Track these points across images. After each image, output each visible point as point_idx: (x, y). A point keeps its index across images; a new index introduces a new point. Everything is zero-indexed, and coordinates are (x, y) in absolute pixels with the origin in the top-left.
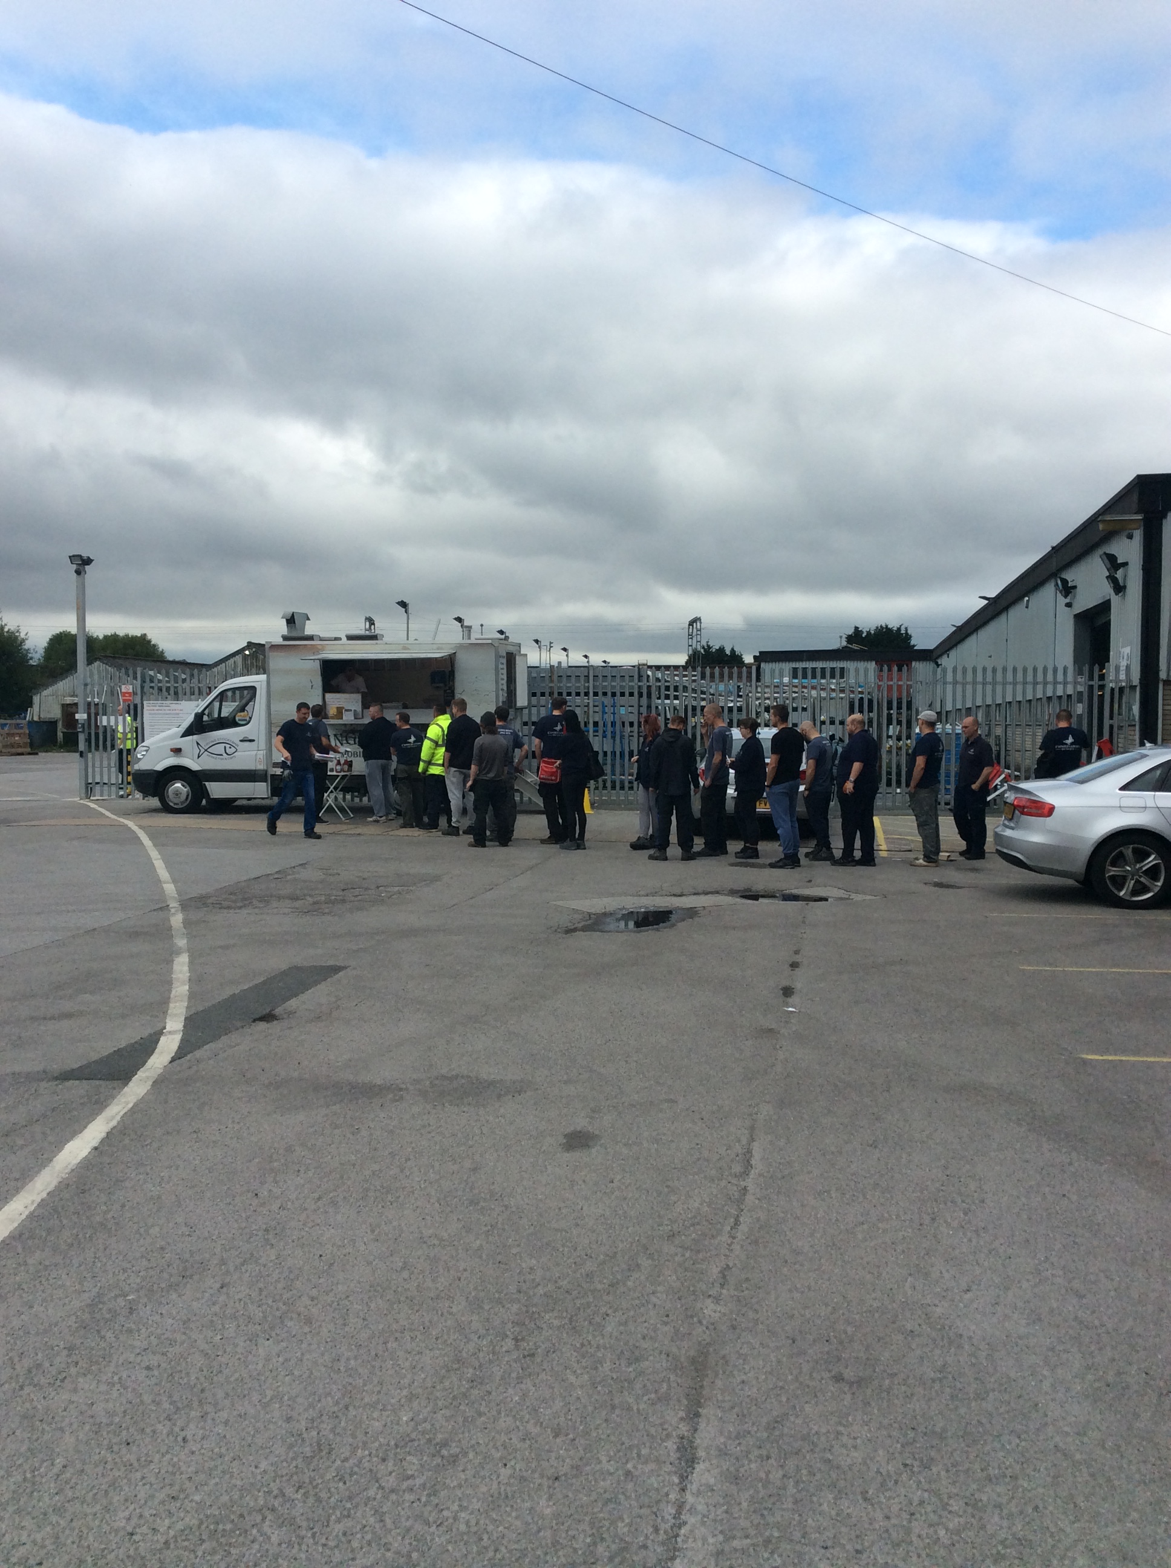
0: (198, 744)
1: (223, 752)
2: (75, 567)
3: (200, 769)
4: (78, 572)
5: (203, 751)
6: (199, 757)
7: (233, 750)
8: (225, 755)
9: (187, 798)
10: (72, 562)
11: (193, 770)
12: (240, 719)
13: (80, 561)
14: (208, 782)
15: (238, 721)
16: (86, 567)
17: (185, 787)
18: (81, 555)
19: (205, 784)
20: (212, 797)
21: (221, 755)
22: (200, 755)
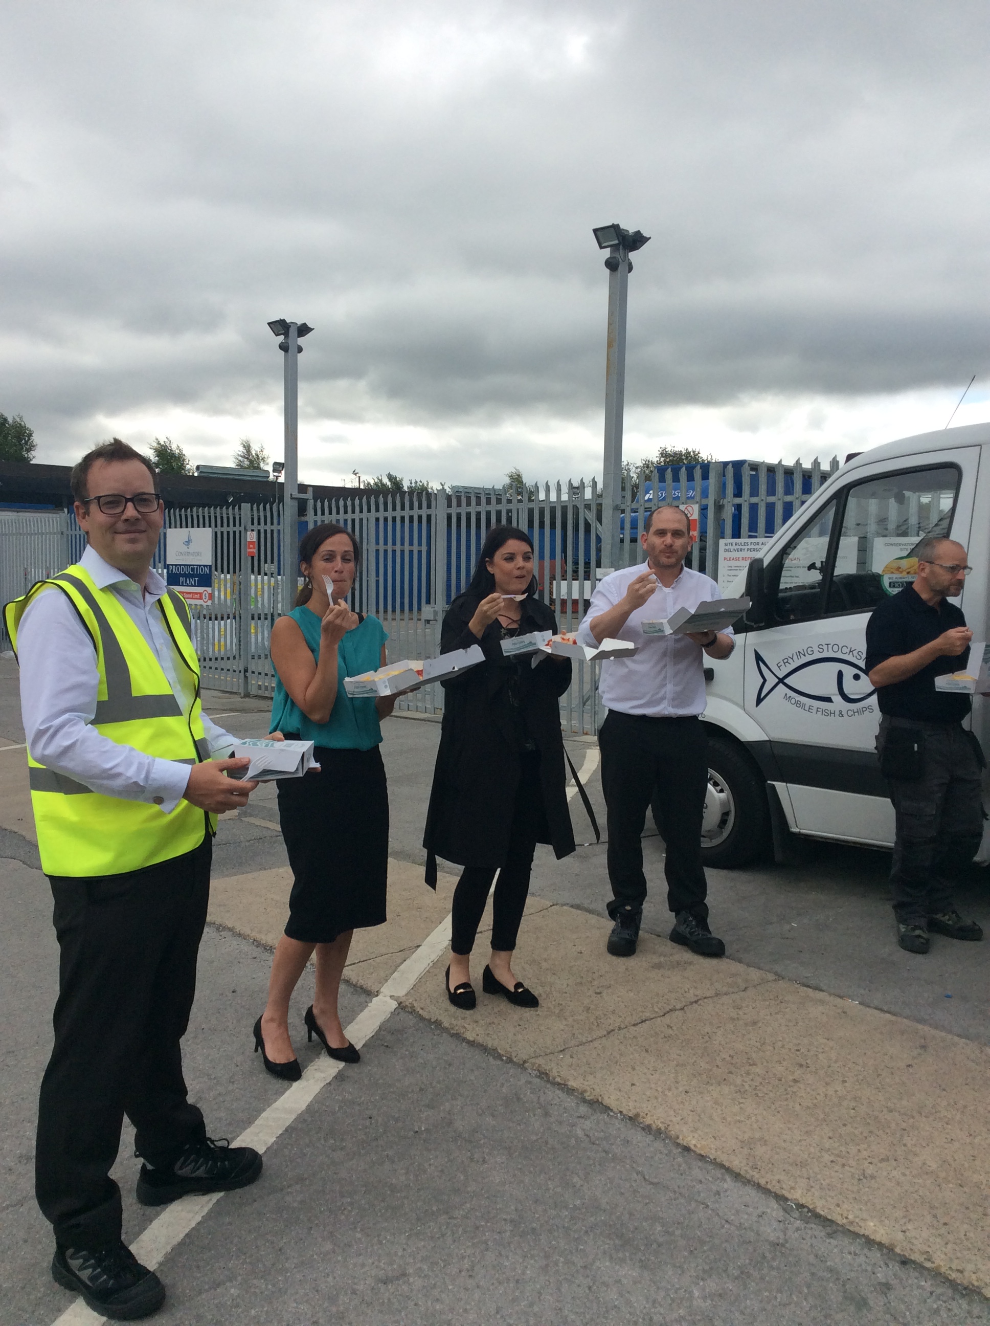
0: (759, 658)
1: (831, 689)
2: (607, 253)
3: (763, 738)
4: (611, 265)
5: (771, 681)
6: (759, 700)
7: (865, 686)
8: (837, 699)
9: (723, 822)
10: (601, 248)
11: (742, 740)
12: (894, 583)
13: (616, 242)
14: (785, 784)
15: (890, 586)
16: (633, 256)
17: (719, 788)
18: (618, 226)
19: (773, 785)
20: (794, 829)
21: (828, 700)
22: (763, 695)
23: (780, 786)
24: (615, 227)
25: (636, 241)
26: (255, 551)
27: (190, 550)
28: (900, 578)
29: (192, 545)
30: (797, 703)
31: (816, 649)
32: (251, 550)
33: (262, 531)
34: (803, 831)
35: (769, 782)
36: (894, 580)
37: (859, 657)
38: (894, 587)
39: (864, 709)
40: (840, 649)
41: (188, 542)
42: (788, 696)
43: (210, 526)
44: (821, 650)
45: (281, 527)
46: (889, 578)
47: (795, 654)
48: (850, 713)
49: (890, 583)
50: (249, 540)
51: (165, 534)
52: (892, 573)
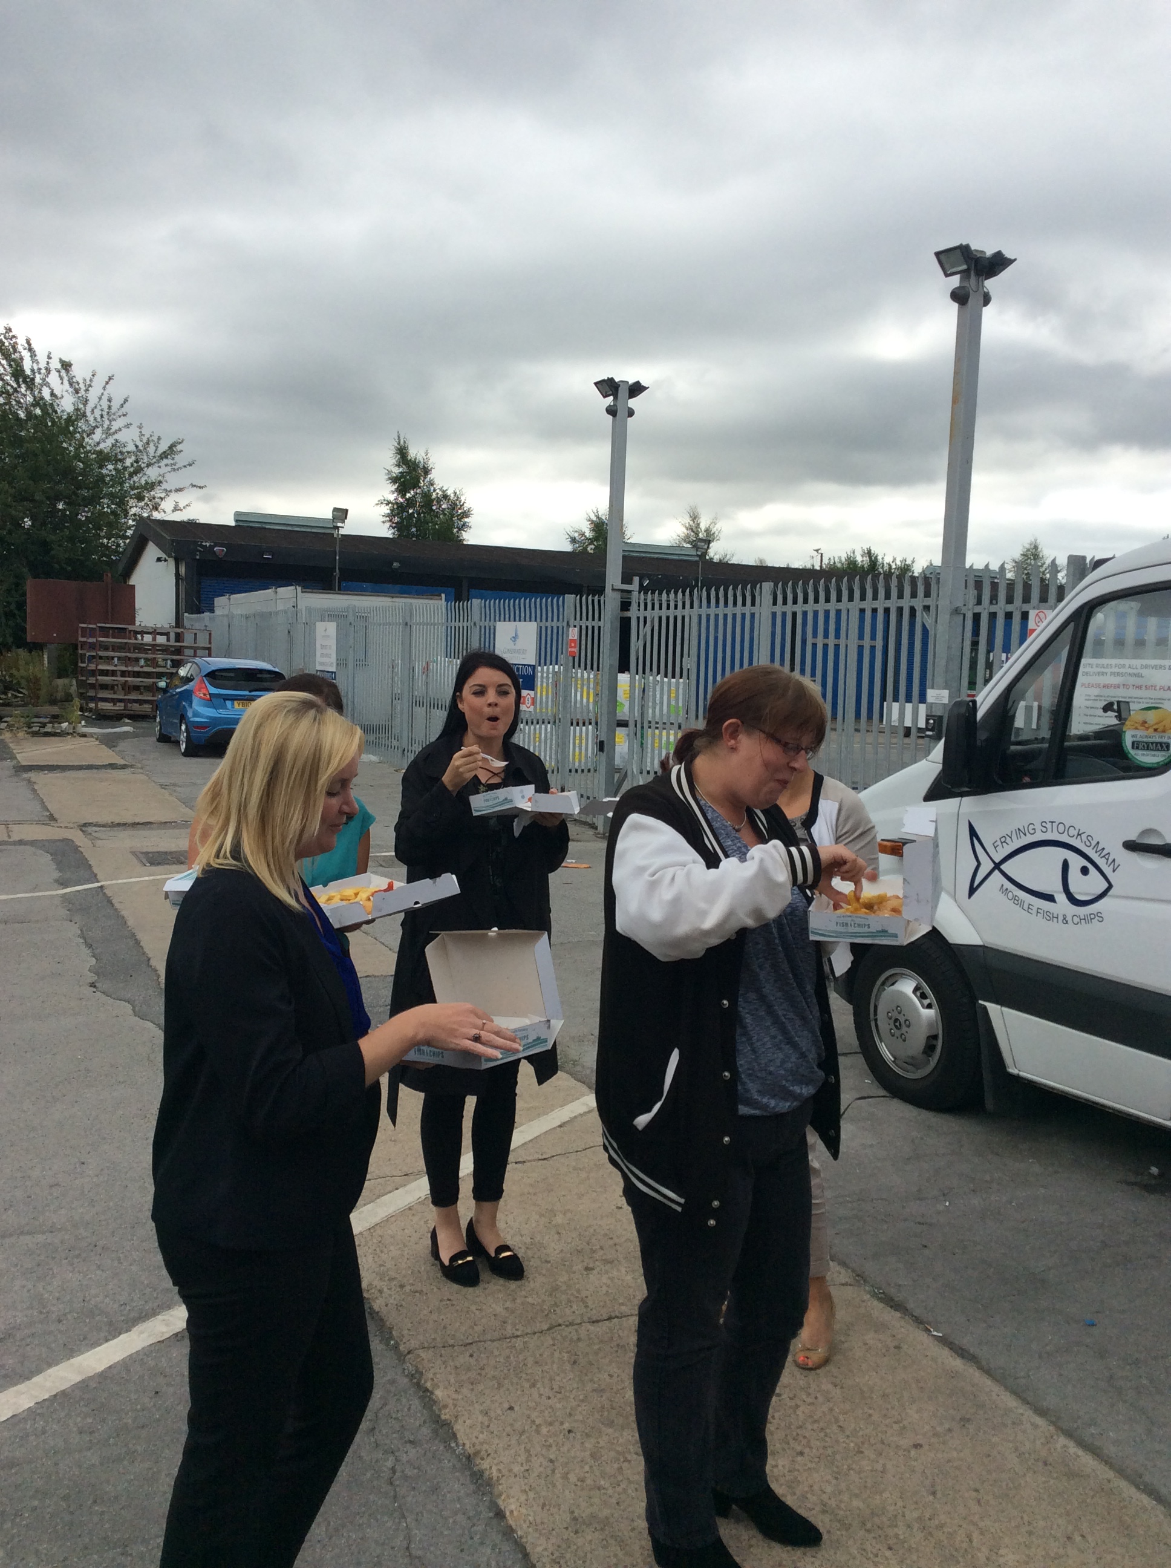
0: (973, 833)
1: (1054, 886)
2: (955, 281)
3: (977, 941)
4: (960, 297)
5: (986, 866)
6: (972, 890)
7: (1093, 884)
8: (1061, 897)
9: (929, 1048)
10: (947, 275)
11: (951, 941)
12: (1138, 742)
13: (965, 267)
14: (999, 1007)
15: (1133, 748)
16: (990, 284)
17: (926, 1002)
18: (967, 247)
19: (985, 1008)
20: (1013, 1071)
21: (1050, 898)
22: (976, 884)
23: (993, 1008)
24: (964, 250)
25: (997, 264)
26: (576, 650)
27: (517, 647)
28: (1146, 737)
29: (518, 641)
30: (1015, 898)
31: (1038, 827)
32: (573, 650)
33: (584, 627)
34: (1022, 1074)
35: (980, 1002)
36: (1138, 739)
37: (1088, 844)
38: (1137, 748)
39: (1092, 916)
40: (1066, 830)
41: (515, 638)
42: (1004, 888)
43: (536, 620)
44: (1044, 829)
45: (601, 624)
46: (1133, 736)
47: (1014, 833)
48: (1076, 920)
49: (1133, 743)
50: (570, 638)
51: (495, 627)
52: (1136, 728)
